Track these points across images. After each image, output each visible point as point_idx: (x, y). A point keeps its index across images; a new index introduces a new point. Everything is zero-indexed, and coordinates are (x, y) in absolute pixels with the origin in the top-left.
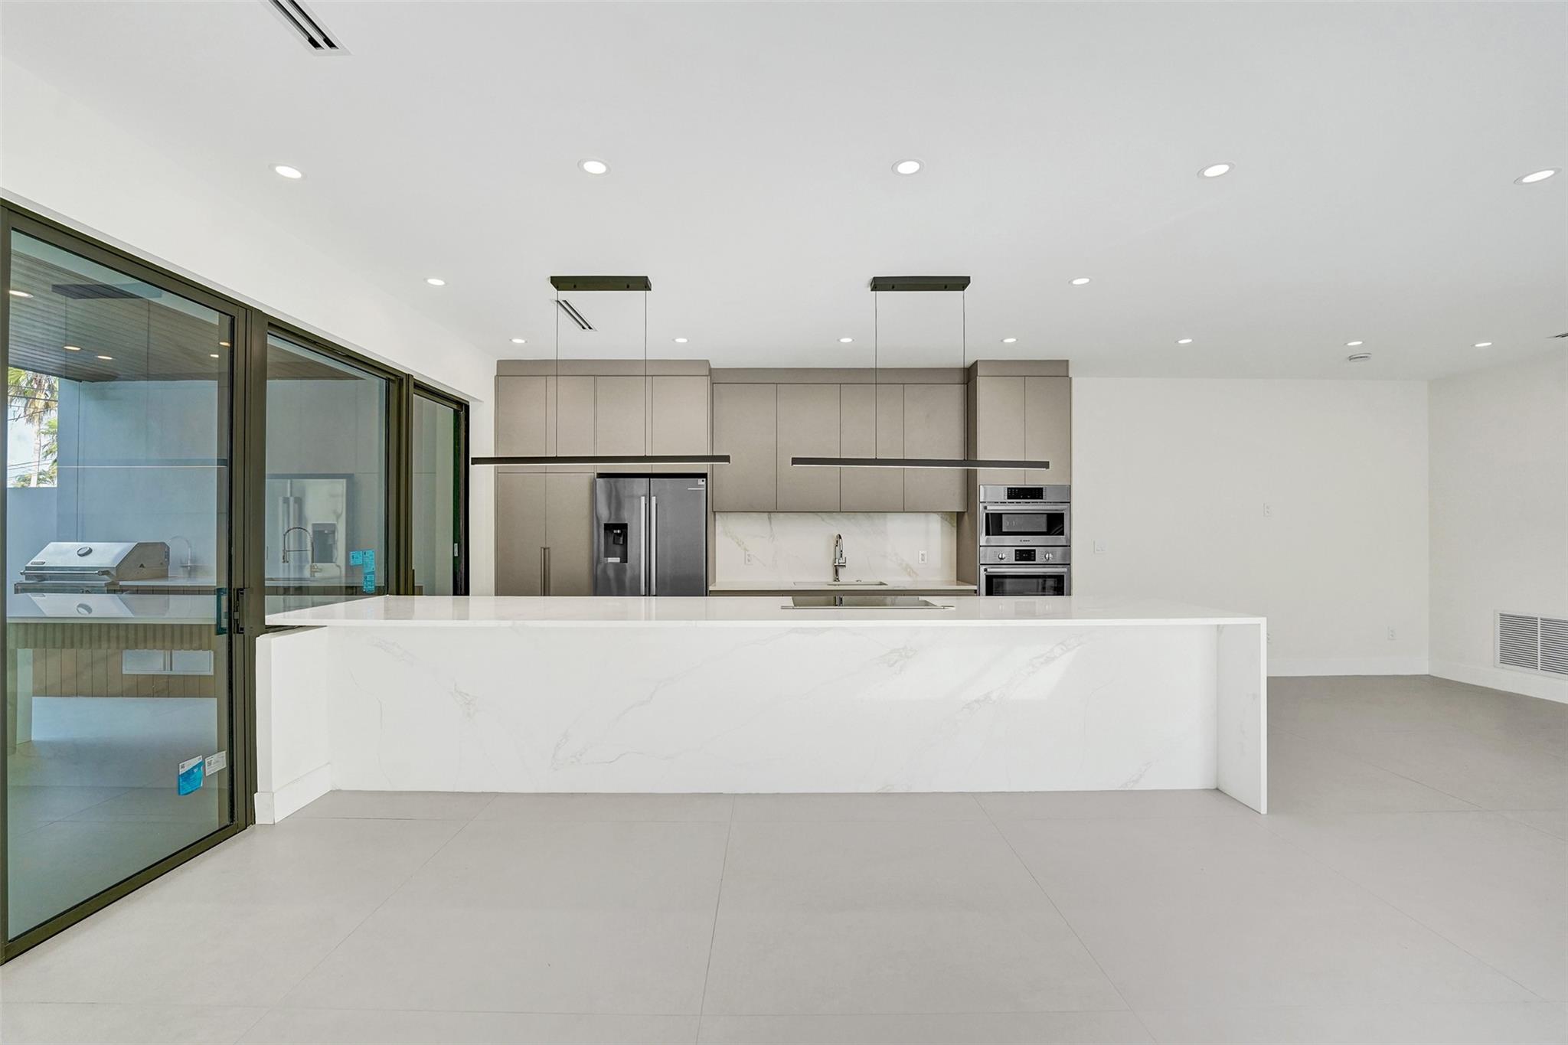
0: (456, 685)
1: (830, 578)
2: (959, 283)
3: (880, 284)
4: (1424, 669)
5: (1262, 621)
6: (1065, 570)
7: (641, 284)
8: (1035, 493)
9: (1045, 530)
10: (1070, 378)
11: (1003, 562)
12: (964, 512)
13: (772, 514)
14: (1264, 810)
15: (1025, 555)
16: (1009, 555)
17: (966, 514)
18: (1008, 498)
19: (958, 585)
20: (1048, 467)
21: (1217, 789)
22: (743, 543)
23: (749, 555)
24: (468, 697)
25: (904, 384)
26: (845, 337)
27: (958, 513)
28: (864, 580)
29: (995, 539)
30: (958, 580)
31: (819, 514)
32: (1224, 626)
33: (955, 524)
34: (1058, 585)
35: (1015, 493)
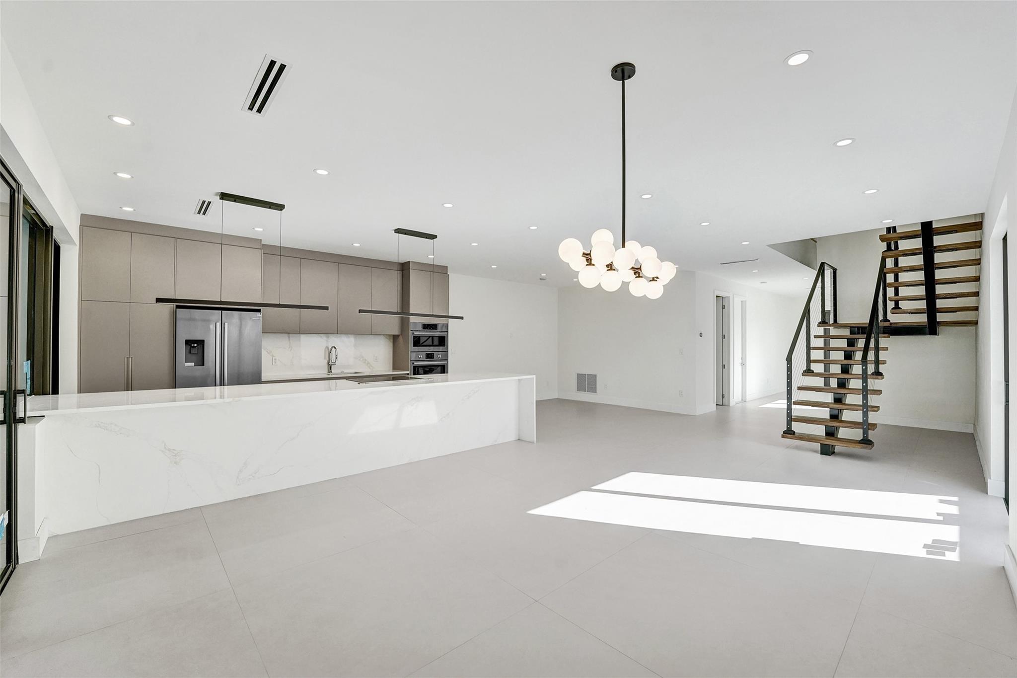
0: (165, 445)
1: (326, 371)
2: (432, 237)
3: (398, 231)
4: (556, 396)
5: (534, 376)
6: (446, 362)
7: (280, 207)
8: (434, 327)
9: (438, 344)
10: (448, 275)
11: (420, 359)
12: (399, 335)
13: (290, 334)
14: (535, 442)
15: (430, 356)
16: (422, 356)
17: (401, 337)
18: (423, 329)
19: (393, 372)
20: (463, 319)
21: (519, 439)
22: (271, 352)
23: (275, 359)
24: (174, 452)
25: (372, 267)
26: (356, 243)
27: (394, 335)
28: (346, 371)
29: (417, 349)
30: (393, 369)
31: (320, 335)
32: (522, 379)
33: (392, 341)
34: (443, 369)
35: (426, 327)
